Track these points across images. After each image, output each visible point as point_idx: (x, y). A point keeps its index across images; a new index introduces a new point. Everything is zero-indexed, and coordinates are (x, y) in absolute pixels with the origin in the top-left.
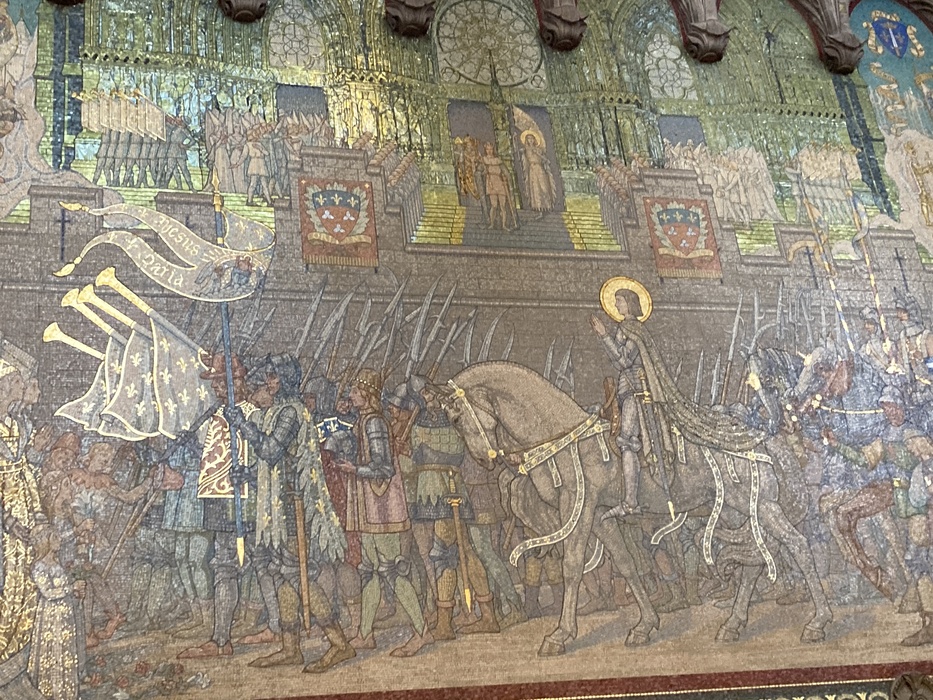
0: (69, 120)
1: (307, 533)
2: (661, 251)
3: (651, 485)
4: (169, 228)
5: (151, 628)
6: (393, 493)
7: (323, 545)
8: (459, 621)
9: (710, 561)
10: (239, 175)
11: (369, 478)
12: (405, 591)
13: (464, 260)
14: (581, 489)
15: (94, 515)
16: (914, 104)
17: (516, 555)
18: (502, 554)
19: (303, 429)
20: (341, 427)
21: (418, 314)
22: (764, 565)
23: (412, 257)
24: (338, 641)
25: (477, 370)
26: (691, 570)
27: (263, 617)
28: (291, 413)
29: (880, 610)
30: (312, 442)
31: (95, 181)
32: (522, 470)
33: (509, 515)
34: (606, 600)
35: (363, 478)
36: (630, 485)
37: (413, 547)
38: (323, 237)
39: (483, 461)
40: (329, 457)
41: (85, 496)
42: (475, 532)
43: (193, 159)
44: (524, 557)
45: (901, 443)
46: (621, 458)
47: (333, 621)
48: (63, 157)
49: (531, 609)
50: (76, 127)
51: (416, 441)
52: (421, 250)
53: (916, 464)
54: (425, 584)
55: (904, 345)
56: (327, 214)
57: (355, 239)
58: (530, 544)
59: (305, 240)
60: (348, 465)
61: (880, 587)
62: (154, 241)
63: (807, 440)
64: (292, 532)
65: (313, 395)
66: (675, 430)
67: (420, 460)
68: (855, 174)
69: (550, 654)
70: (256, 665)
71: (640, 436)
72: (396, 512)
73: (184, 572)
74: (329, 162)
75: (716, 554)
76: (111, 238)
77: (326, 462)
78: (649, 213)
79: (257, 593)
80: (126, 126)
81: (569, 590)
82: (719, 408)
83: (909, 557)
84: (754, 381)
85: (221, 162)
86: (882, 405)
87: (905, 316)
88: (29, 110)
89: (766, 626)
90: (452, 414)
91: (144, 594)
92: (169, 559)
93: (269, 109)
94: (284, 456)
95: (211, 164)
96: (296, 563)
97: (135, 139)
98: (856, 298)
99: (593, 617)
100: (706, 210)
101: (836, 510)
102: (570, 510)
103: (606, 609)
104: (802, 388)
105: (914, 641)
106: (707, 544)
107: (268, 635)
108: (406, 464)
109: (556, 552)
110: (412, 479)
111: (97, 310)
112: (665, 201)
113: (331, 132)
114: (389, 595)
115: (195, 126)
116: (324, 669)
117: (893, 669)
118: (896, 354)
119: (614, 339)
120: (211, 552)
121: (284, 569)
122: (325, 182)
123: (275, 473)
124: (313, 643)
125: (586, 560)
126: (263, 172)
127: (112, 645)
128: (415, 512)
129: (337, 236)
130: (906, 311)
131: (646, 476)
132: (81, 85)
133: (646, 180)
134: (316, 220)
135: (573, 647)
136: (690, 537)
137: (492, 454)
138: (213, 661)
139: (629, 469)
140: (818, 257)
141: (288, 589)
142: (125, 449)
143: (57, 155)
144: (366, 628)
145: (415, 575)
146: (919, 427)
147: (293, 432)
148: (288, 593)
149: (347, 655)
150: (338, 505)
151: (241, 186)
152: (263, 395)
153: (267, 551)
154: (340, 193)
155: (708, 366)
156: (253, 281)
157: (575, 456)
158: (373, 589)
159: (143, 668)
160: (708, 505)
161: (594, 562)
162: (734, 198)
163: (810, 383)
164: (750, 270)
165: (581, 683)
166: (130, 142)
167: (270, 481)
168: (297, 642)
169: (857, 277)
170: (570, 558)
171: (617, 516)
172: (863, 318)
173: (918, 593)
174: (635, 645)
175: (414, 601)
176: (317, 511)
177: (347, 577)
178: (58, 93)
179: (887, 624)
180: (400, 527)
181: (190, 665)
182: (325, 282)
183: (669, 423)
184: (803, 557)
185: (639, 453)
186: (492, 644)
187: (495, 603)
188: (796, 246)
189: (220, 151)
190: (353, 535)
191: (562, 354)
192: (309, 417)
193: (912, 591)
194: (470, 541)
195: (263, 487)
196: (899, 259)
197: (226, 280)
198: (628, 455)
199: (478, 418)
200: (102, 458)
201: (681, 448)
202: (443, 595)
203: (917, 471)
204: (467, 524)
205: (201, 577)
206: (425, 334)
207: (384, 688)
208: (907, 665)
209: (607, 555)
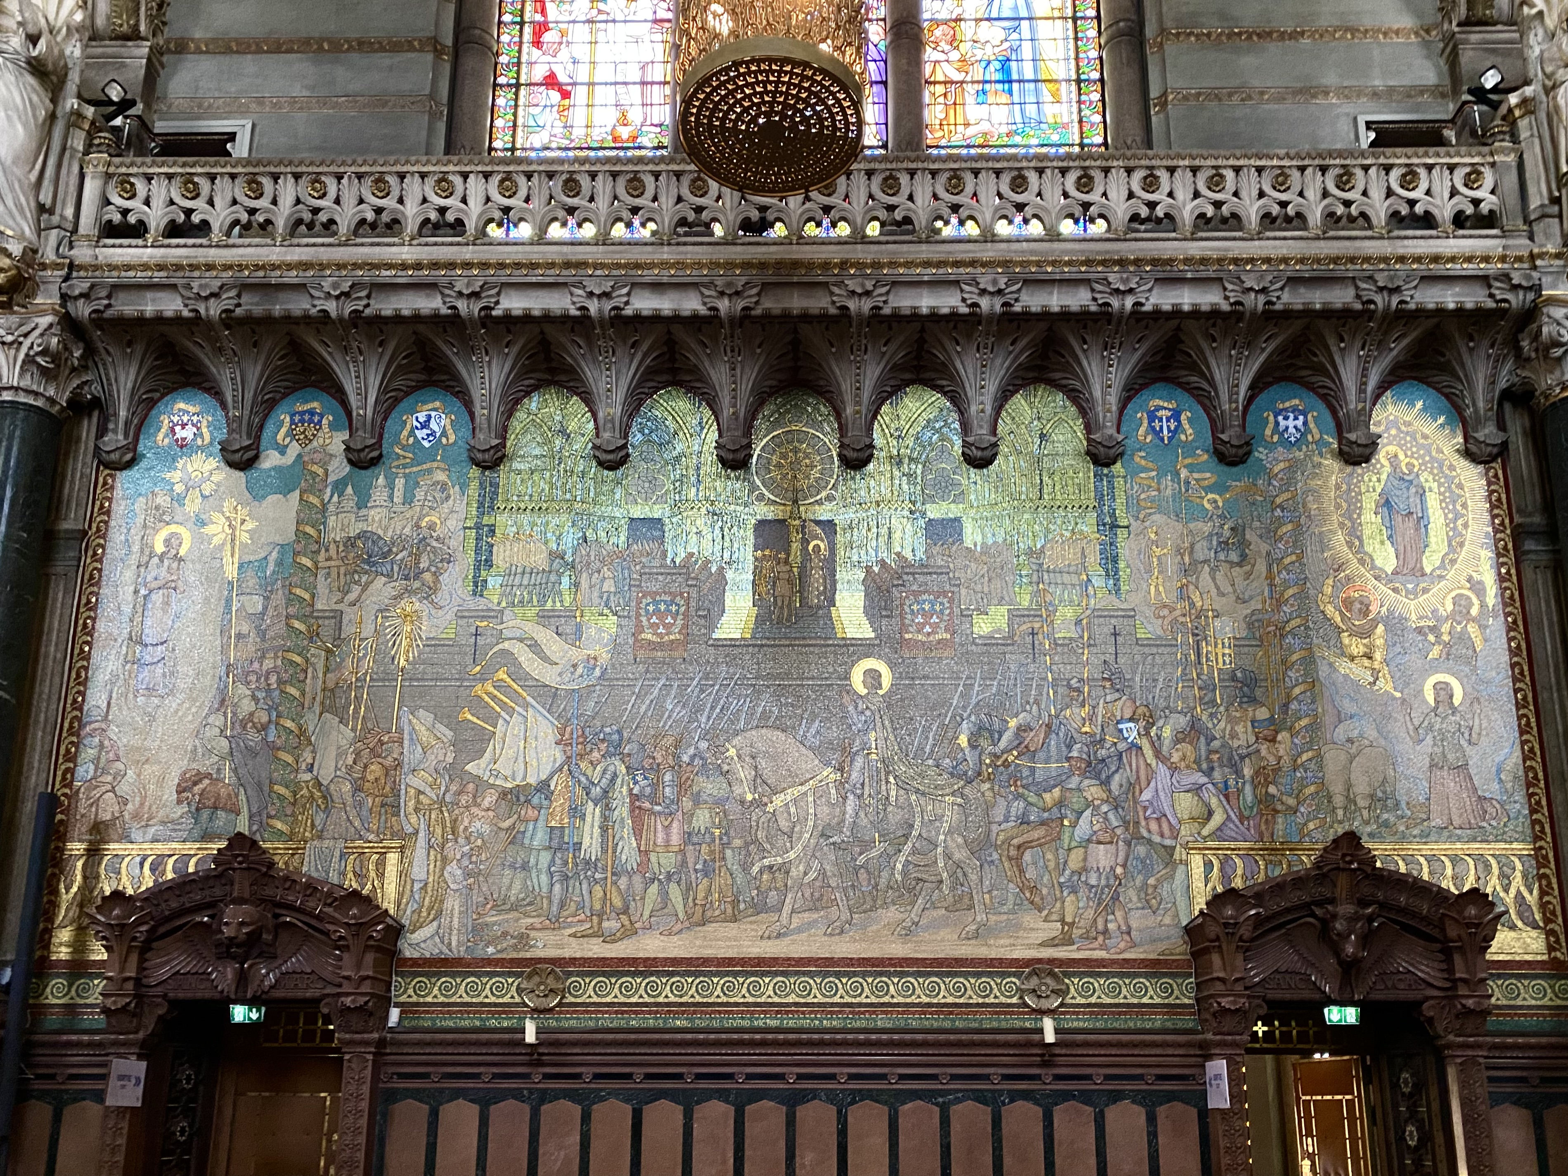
0: (484, 562)
1: (614, 852)
2: (907, 636)
3: (864, 821)
4: (544, 636)
5: (511, 910)
6: (675, 824)
7: (624, 857)
8: (709, 914)
9: (899, 878)
10: (596, 594)
11: (660, 813)
12: (675, 892)
13: (751, 649)
14: (811, 823)
15: (480, 835)
16: (1169, 492)
17: (755, 869)
18: (745, 868)
19: (619, 781)
20: (646, 778)
21: (710, 694)
22: (941, 882)
23: (712, 650)
24: (627, 923)
25: (748, 734)
26: (883, 882)
27: (581, 907)
28: (612, 768)
29: (1029, 918)
30: (625, 790)
31: (499, 604)
32: (770, 808)
33: (756, 841)
34: (816, 904)
35: (654, 813)
36: (849, 819)
37: (684, 863)
38: (649, 636)
39: (742, 802)
40: (634, 797)
41: (478, 824)
42: (729, 853)
43: (565, 581)
44: (761, 872)
45: (1079, 790)
46: (845, 799)
47: (626, 911)
48: (479, 587)
49: (759, 908)
50: (489, 563)
51: (695, 789)
52: (719, 644)
53: (1088, 807)
54: (688, 890)
55: (1100, 710)
56: (654, 620)
57: (672, 637)
58: (766, 862)
59: (636, 640)
60: (647, 805)
61: (1032, 903)
62: (535, 647)
63: (996, 788)
64: (604, 851)
65: (629, 755)
66: (892, 779)
67: (697, 801)
68: (1094, 558)
69: (769, 938)
70: (574, 935)
71: (863, 784)
72: (675, 839)
73: (534, 875)
74: (660, 578)
75: (905, 873)
76: (506, 645)
77: (632, 803)
78: (902, 605)
79: (577, 891)
80: (520, 561)
81: (789, 896)
82: (930, 762)
83: (1062, 880)
84: (963, 740)
85: (584, 584)
86: (1068, 759)
87: (1108, 684)
88: (459, 555)
89: (935, 925)
90: (725, 768)
91: (509, 888)
92: (525, 867)
93: (623, 538)
94: (605, 799)
95: (577, 585)
96: (605, 869)
97: (528, 570)
98: (1067, 671)
99: (806, 915)
100: (951, 601)
101: (1008, 841)
102: (800, 838)
103: (816, 909)
104: (1003, 744)
105: (1051, 943)
106: (899, 866)
107: (583, 916)
108: (687, 803)
109: (785, 869)
110: (689, 816)
111: (493, 698)
112: (916, 594)
113: (664, 554)
114: (664, 895)
115: (569, 558)
116: (614, 941)
117: (1028, 962)
118: (1091, 718)
119: (856, 707)
120: (553, 862)
121: (597, 876)
122: (656, 593)
123: (598, 810)
124: (612, 925)
125: (805, 874)
126: (613, 589)
127: (489, 919)
128: (688, 837)
129: (661, 636)
130: (1110, 680)
131: (862, 814)
132: (494, 531)
133: (905, 577)
134: (645, 622)
135: (785, 935)
136: (888, 857)
137: (749, 797)
138: (548, 932)
139: (849, 809)
140: (1040, 636)
141: (598, 888)
142: (504, 794)
143: (476, 584)
144: (647, 914)
145: (683, 882)
146: (1097, 777)
147: (613, 780)
148: (598, 891)
149: (630, 932)
150: (637, 832)
151: (596, 601)
152: (596, 755)
153: (587, 862)
154: (665, 602)
155: (926, 730)
156: (597, 672)
157: (811, 799)
158: (654, 888)
159: (505, 934)
160: (906, 836)
161: (812, 875)
162: (978, 588)
163: (1010, 742)
164: (979, 650)
165: (789, 959)
166: (523, 573)
167: (593, 813)
168: (600, 923)
169: (1073, 651)
170: (794, 873)
171: (834, 844)
172: (1069, 686)
173: (1063, 907)
174: (831, 935)
175: (680, 899)
176: (622, 838)
177: (637, 879)
178: (478, 539)
179: (1032, 929)
180: (676, 849)
181: (533, 934)
182: (647, 671)
183: (888, 773)
184: (973, 877)
185: (860, 797)
186: (732, 929)
187: (735, 903)
188: (1024, 627)
189: (584, 575)
190: (644, 853)
191: (813, 721)
192: (624, 771)
193: (1058, 905)
194: (724, 858)
195: (589, 819)
196: (1115, 635)
197: (580, 670)
198: (851, 797)
199: (743, 773)
200: (489, 799)
201: (893, 793)
202: (701, 895)
203: (1088, 813)
204: (724, 846)
205: (544, 878)
206: (713, 708)
207: (653, 956)
208: (1040, 961)
209: (822, 873)
